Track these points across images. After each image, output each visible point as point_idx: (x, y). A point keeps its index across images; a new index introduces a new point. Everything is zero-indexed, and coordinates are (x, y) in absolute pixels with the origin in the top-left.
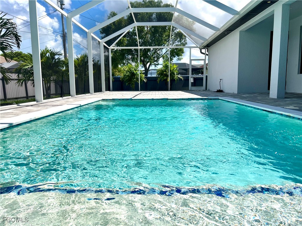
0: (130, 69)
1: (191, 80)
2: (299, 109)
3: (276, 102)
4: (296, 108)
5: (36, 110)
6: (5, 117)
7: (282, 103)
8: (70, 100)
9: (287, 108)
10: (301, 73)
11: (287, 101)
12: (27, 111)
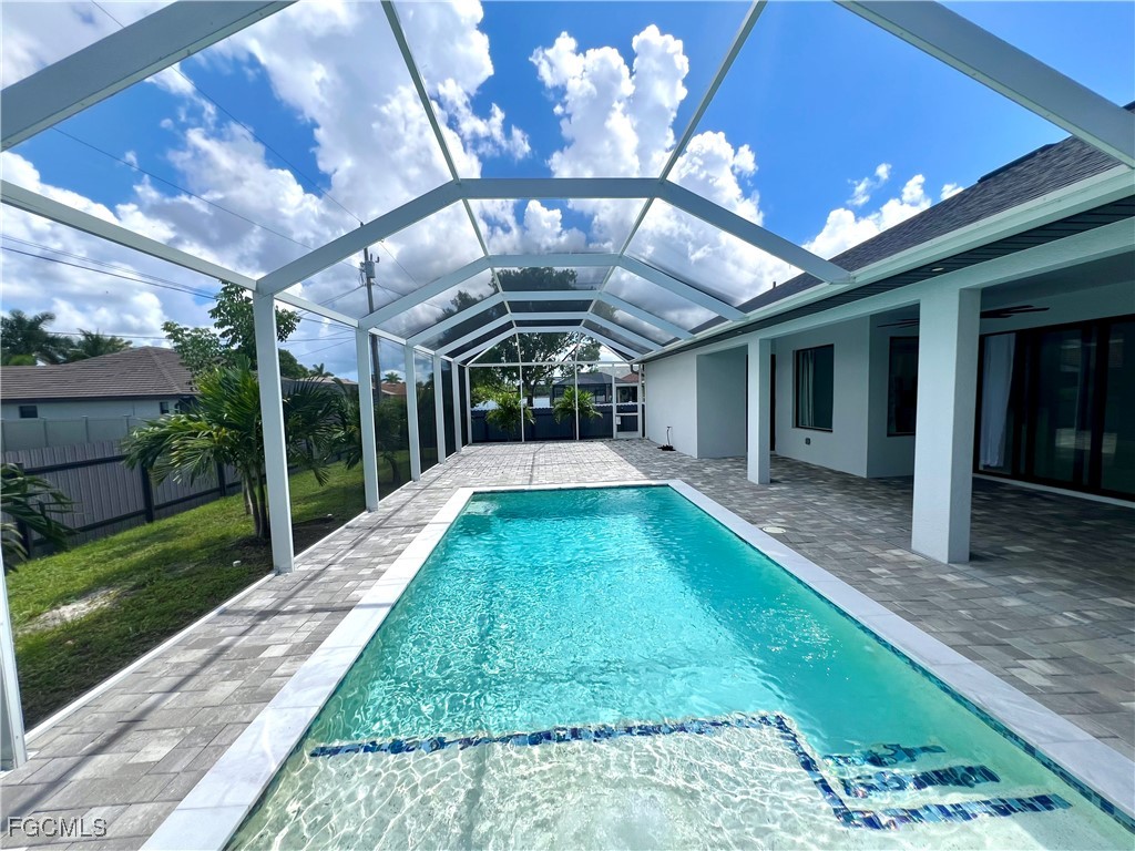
0: (505, 401)
1: (617, 421)
2: (783, 535)
3: (756, 497)
4: (780, 531)
5: (389, 546)
6: (362, 578)
7: (763, 504)
8: (422, 500)
9: (769, 530)
10: (797, 426)
11: (773, 493)
12: (378, 551)
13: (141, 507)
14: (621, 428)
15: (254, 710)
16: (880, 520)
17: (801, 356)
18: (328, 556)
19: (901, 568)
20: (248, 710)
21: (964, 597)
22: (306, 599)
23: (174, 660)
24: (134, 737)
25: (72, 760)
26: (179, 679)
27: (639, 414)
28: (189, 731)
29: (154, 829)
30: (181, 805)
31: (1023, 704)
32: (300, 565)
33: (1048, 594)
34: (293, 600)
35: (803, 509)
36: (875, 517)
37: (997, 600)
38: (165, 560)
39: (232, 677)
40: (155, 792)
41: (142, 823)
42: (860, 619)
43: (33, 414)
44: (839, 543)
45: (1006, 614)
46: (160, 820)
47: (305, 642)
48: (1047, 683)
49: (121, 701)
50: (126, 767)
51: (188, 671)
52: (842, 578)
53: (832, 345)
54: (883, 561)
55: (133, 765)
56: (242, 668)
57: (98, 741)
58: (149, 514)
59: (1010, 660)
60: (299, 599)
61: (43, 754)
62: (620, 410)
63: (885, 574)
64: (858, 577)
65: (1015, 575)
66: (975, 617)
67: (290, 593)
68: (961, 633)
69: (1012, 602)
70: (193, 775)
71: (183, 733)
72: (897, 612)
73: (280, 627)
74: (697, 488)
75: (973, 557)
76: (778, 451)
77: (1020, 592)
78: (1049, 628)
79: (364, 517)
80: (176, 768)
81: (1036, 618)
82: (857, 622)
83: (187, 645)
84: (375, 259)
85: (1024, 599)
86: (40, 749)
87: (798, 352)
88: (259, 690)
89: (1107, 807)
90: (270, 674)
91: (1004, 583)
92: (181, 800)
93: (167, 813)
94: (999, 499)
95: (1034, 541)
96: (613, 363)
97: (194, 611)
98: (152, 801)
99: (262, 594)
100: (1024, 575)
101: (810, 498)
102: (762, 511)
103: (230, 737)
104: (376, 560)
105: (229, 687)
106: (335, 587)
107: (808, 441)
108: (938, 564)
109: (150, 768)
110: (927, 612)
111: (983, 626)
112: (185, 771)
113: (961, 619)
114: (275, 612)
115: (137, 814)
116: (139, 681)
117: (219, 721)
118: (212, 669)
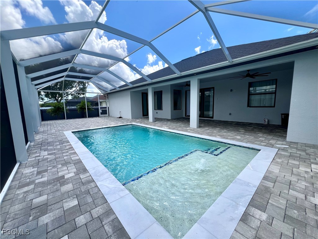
1: (100, 111)
3: (155, 124)
4: (168, 128)
9: (165, 128)
11: (158, 123)
27: (107, 109)
33: (211, 129)
36: (179, 124)
44: (179, 128)
53: (162, 90)
62: (101, 108)
63: (190, 131)
69: (208, 131)
75: (199, 127)
88: (84, 182)
89: (235, 145)
91: (205, 129)
95: (203, 124)
96: (98, 93)
101: (166, 123)
107: (157, 113)
108: (195, 129)
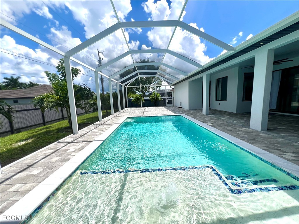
0: (137, 96)
1: (167, 101)
2: (213, 125)
3: (205, 117)
4: (212, 124)
5: (104, 128)
6: (96, 135)
7: (207, 119)
8: (114, 119)
9: (208, 124)
10: (217, 100)
11: (210, 117)
12: (101, 129)
13: (42, 122)
14: (168, 103)
15: (63, 163)
16: (240, 122)
17: (218, 81)
18: (88, 131)
19: (247, 132)
20: (62, 163)
21: (266, 139)
22: (81, 140)
23: (44, 152)
24: (31, 168)
25: (14, 174)
26: (45, 156)
28: (45, 167)
29: (32, 189)
30: (40, 184)
31: (286, 163)
32: (80, 132)
33: (292, 138)
34: (77, 140)
35: (218, 120)
36: (239, 121)
37: (276, 139)
38: (46, 133)
39: (59, 156)
40: (34, 181)
41: (29, 188)
42: (235, 143)
43: (17, 102)
44: (229, 127)
45: (279, 142)
46: (34, 187)
47: (79, 148)
48: (293, 158)
49: (29, 161)
50: (27, 175)
51: (47, 155)
52: (230, 134)
53: (227, 77)
54: (241, 131)
55: (29, 175)
56: (62, 154)
57: (21, 170)
58: (44, 123)
59: (281, 153)
60: (79, 139)
61: (6, 172)
63: (242, 134)
64: (235, 134)
65: (281, 133)
66: (269, 143)
67: (76, 138)
68: (266, 147)
69: (281, 140)
70: (45, 177)
71: (44, 168)
72: (246, 142)
73: (73, 145)
74: (189, 116)
75: (268, 130)
76: (211, 108)
77: (282, 137)
78: (292, 145)
79: (98, 123)
80: (41, 176)
81: (288, 143)
82: (234, 144)
83: (48, 149)
84: (101, 59)
85: (284, 139)
86: (6, 171)
87: (217, 79)
88: (66, 159)
90: (69, 155)
91: (278, 135)
92: (40, 183)
93: (36, 186)
94: (275, 117)
95: (286, 126)
96: (166, 85)
97: (51, 142)
98: (33, 183)
99: (69, 138)
100: (284, 134)
101: (220, 117)
102: (207, 120)
103: (56, 169)
104: (100, 131)
105: (58, 158)
106: (89, 137)
108: (258, 131)
109: (34, 176)
110: (255, 142)
111: (272, 145)
112: (43, 176)
113: (266, 143)
114: (72, 142)
115: (28, 186)
116: (34, 157)
117: (54, 165)
118: (54, 154)
